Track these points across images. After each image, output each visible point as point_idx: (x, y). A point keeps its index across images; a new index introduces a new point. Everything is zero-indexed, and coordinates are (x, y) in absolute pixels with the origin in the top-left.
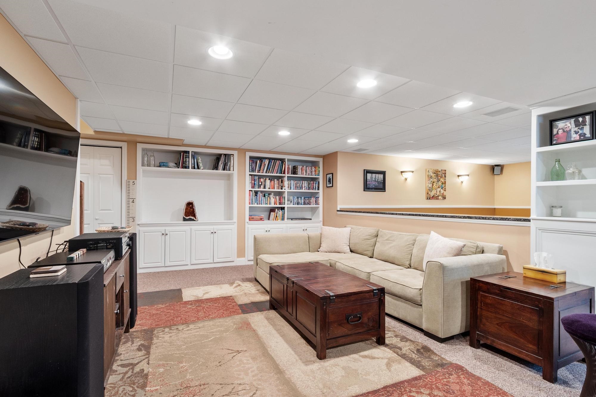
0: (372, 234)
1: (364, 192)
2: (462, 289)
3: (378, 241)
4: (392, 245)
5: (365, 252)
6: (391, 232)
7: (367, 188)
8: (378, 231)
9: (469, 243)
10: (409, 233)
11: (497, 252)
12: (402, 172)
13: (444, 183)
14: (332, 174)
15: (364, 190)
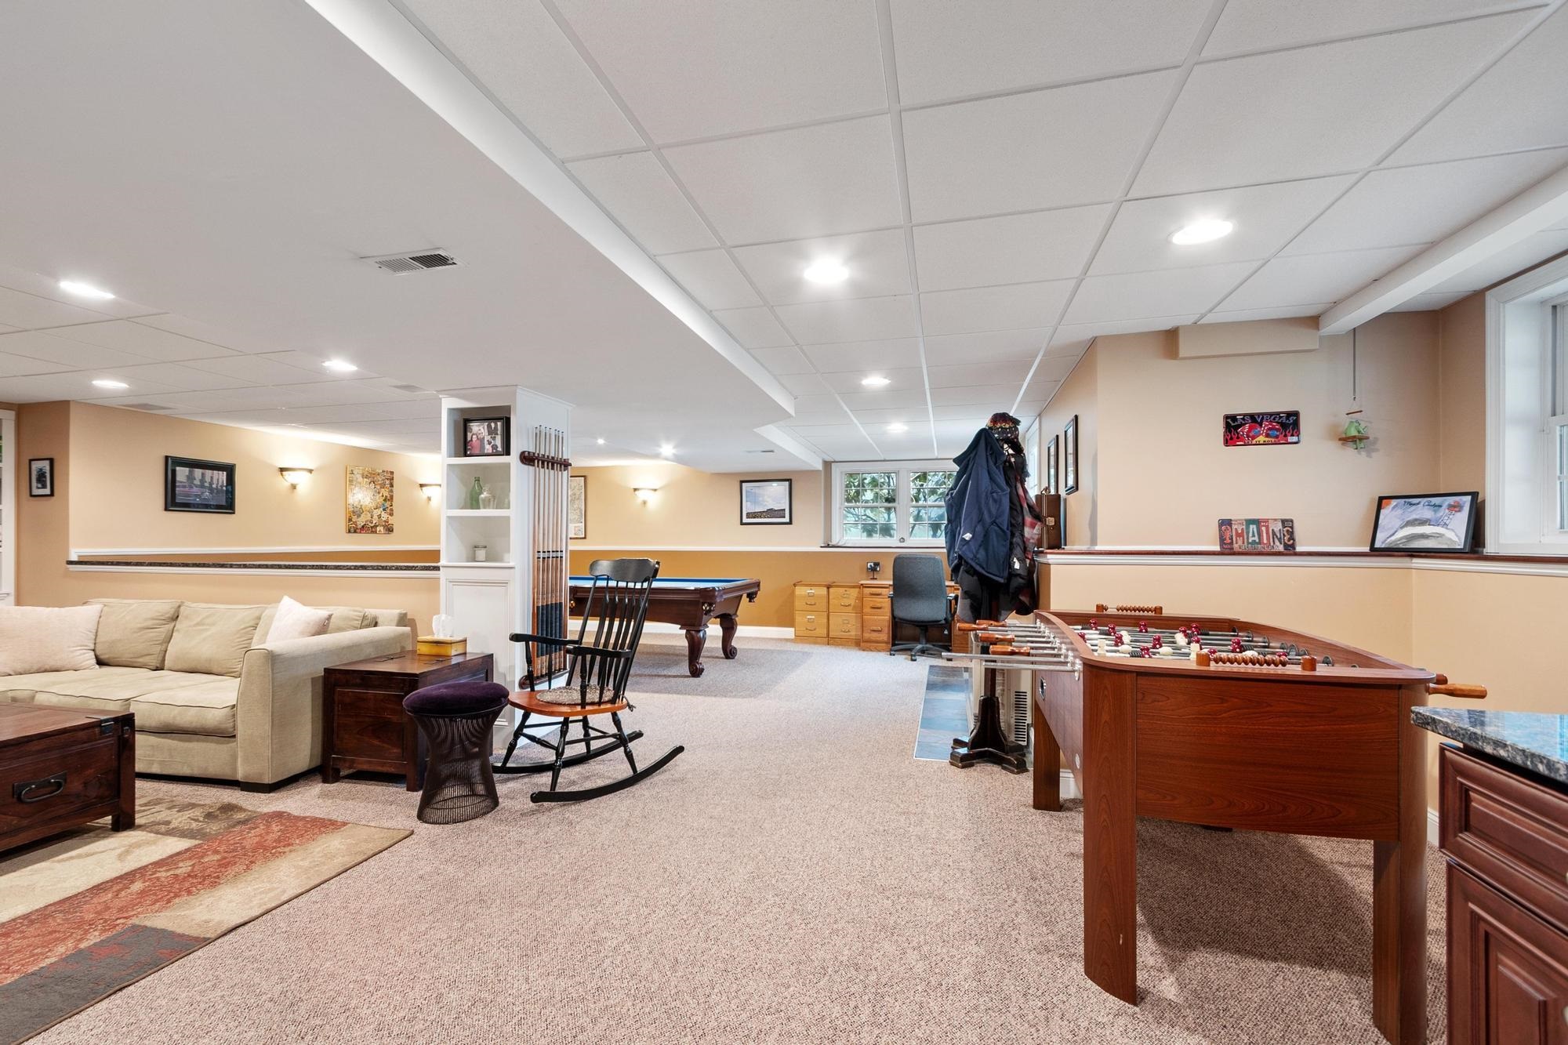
0: (162, 616)
1: (166, 512)
2: (312, 691)
3: (178, 630)
4: (209, 633)
5: (140, 660)
6: (210, 605)
7: (173, 501)
8: (179, 607)
9: (352, 613)
10: (250, 604)
11: (395, 622)
12: (282, 470)
13: (389, 498)
14: (52, 461)
15: (166, 509)
